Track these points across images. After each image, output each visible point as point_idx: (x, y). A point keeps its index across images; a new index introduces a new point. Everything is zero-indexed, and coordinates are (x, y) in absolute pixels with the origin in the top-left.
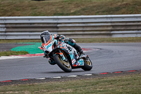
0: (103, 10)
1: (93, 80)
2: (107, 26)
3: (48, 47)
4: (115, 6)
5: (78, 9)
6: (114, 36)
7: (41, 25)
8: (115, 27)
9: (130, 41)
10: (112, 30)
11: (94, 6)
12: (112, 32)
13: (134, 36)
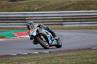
0: (57, 8)
1: (49, 56)
2: (60, 19)
3: (33, 33)
4: (65, 5)
5: (40, 7)
6: (64, 26)
7: (14, 18)
8: (65, 19)
9: (75, 29)
10: (63, 22)
11: (51, 5)
12: (63, 23)
13: (78, 25)
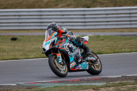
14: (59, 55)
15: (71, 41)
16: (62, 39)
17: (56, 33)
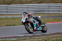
14: (29, 24)
15: (34, 18)
16: (30, 17)
17: (27, 15)
